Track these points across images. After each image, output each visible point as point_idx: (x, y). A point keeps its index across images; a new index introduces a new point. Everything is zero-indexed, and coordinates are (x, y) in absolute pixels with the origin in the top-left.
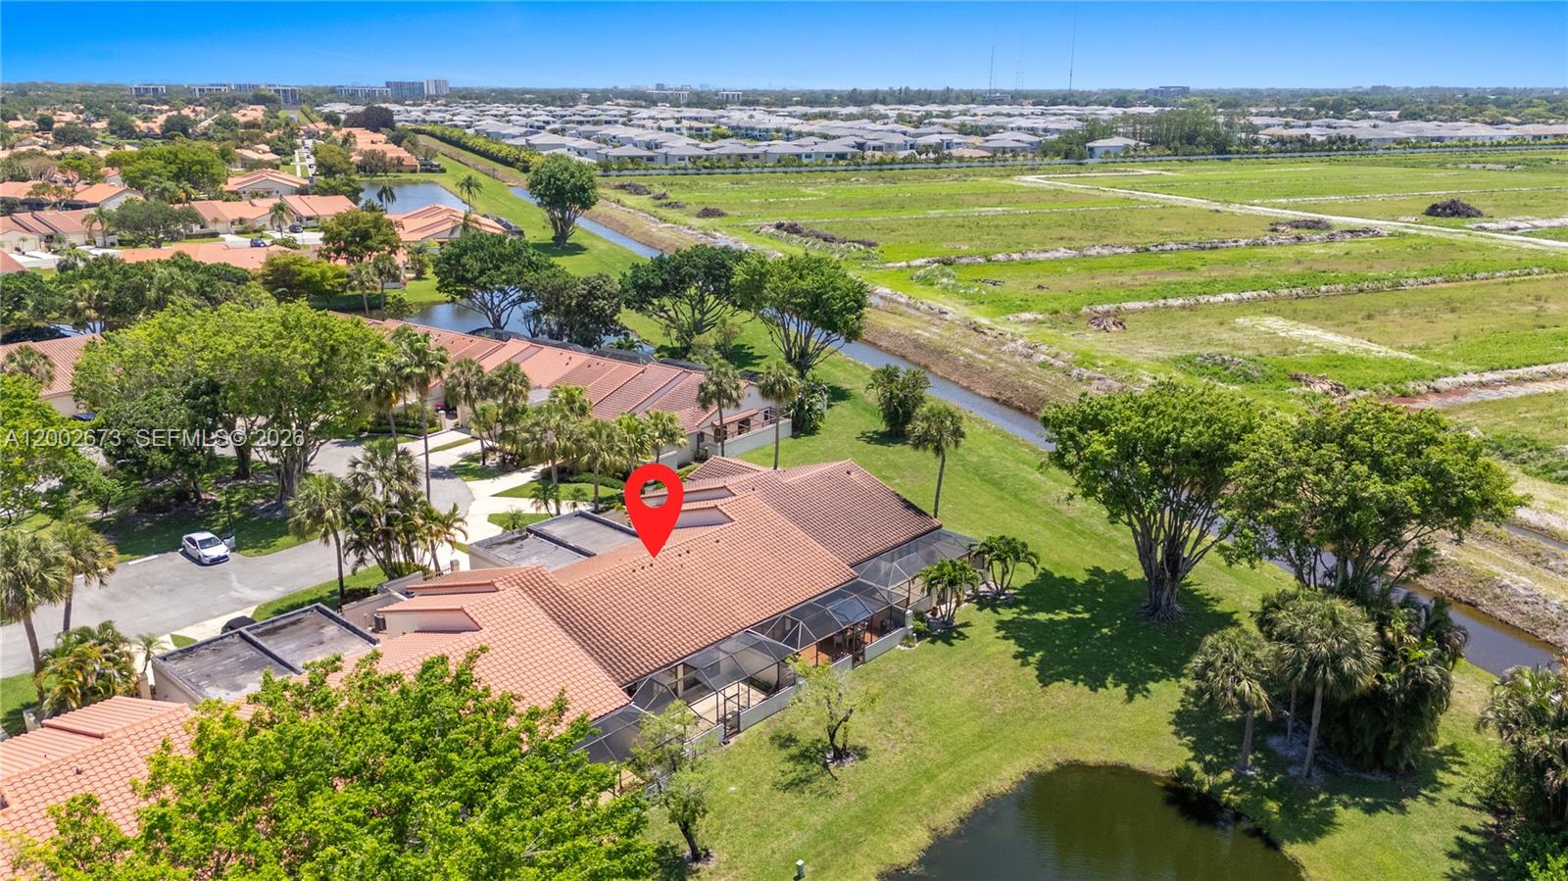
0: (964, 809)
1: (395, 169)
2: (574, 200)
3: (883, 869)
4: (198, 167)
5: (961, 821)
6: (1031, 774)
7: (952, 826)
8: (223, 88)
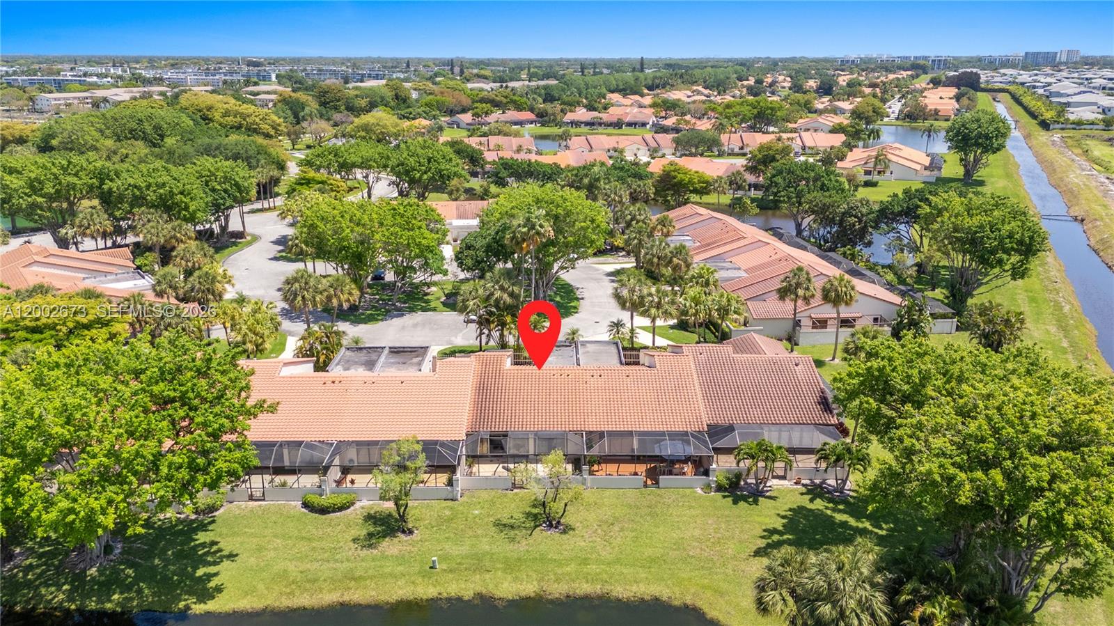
0: (578, 591)
1: (933, 118)
2: (978, 145)
3: (484, 591)
4: (769, 111)
5: (568, 596)
6: (657, 599)
7: (557, 596)
8: (896, 60)
